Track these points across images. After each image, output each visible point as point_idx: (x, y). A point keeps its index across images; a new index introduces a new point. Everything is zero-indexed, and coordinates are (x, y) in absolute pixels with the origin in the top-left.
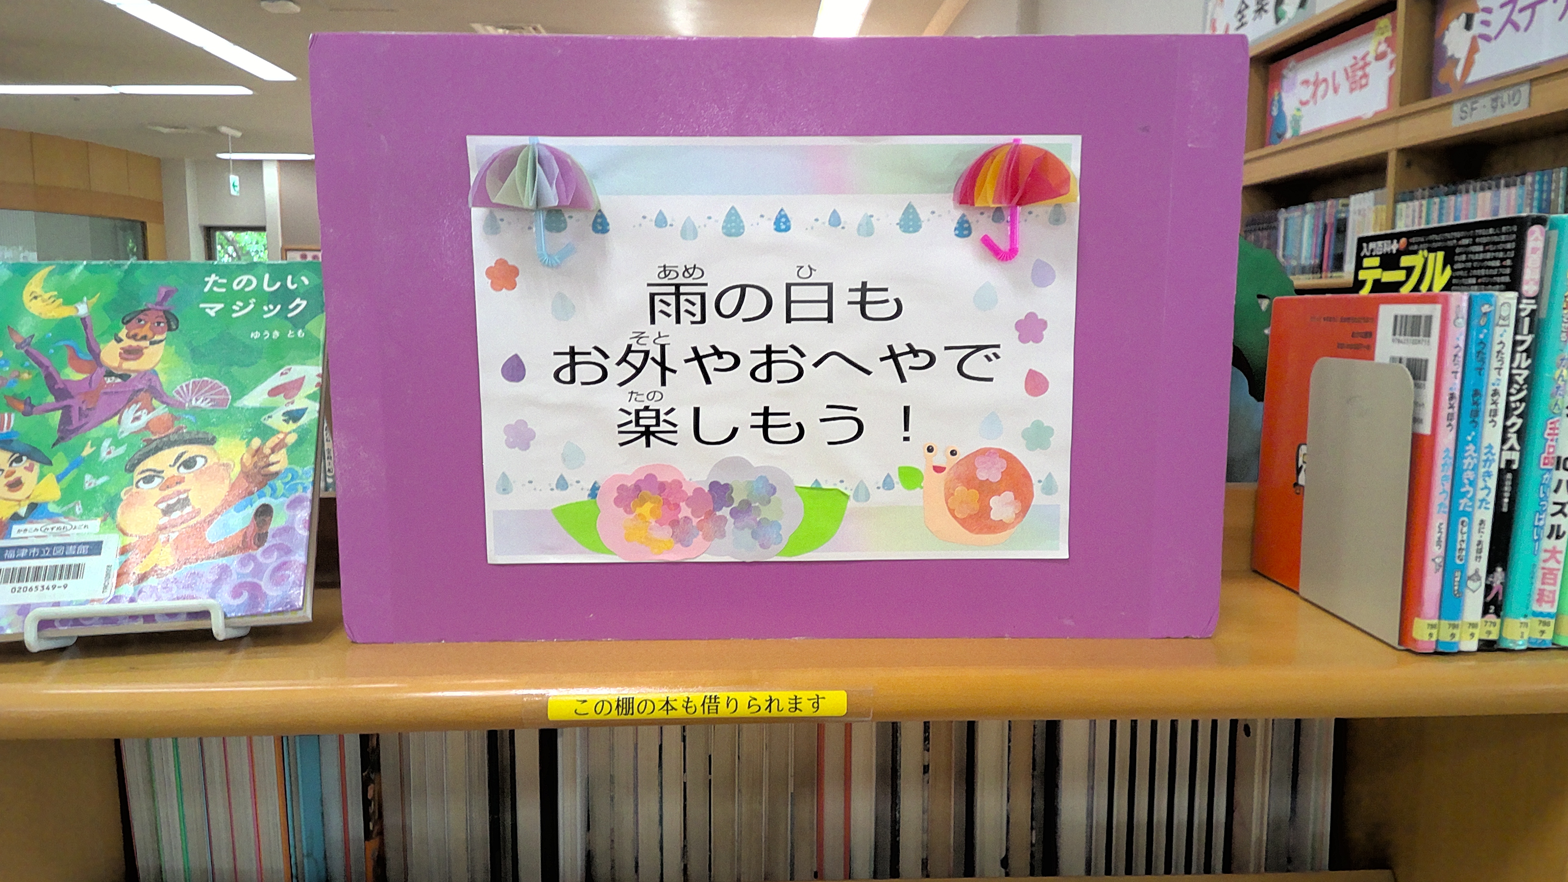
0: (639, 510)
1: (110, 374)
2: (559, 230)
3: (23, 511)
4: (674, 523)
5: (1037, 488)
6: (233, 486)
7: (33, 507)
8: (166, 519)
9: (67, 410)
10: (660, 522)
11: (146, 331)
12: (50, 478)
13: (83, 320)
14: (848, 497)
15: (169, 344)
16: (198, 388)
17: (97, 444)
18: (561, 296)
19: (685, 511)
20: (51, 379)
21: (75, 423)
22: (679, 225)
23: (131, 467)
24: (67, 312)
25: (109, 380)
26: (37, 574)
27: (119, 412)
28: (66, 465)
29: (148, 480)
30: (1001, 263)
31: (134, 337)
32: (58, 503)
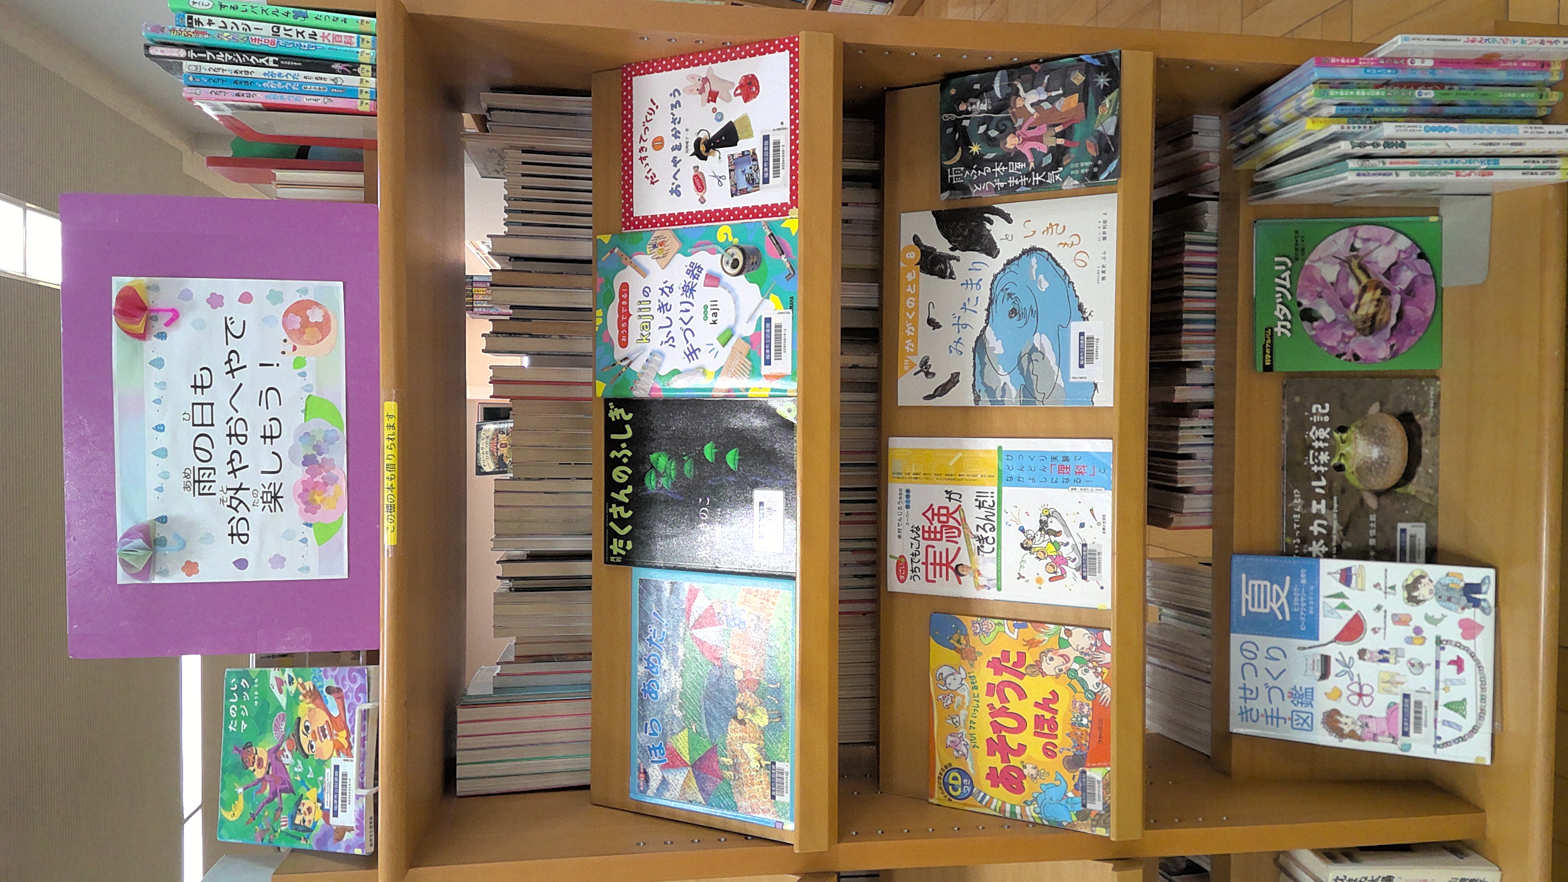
0: (319, 502)
1: (268, 772)
2: (166, 540)
3: (320, 805)
4: (326, 484)
5: (304, 298)
6: (318, 707)
7: (318, 801)
8: (328, 737)
9: (281, 791)
10: (325, 491)
11: (251, 758)
12: (308, 794)
13: (245, 789)
14: (310, 396)
15: (257, 745)
16: (277, 728)
17: (296, 773)
18: (202, 539)
19: (318, 479)
20: (269, 800)
21: (287, 786)
22: (162, 481)
23: (307, 756)
24: (241, 798)
25: (271, 772)
26: (344, 794)
27: (284, 765)
28: (303, 787)
29: (312, 747)
30: (181, 316)
31: (253, 763)
32: (318, 788)
